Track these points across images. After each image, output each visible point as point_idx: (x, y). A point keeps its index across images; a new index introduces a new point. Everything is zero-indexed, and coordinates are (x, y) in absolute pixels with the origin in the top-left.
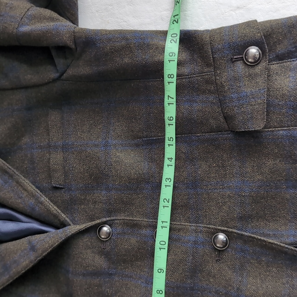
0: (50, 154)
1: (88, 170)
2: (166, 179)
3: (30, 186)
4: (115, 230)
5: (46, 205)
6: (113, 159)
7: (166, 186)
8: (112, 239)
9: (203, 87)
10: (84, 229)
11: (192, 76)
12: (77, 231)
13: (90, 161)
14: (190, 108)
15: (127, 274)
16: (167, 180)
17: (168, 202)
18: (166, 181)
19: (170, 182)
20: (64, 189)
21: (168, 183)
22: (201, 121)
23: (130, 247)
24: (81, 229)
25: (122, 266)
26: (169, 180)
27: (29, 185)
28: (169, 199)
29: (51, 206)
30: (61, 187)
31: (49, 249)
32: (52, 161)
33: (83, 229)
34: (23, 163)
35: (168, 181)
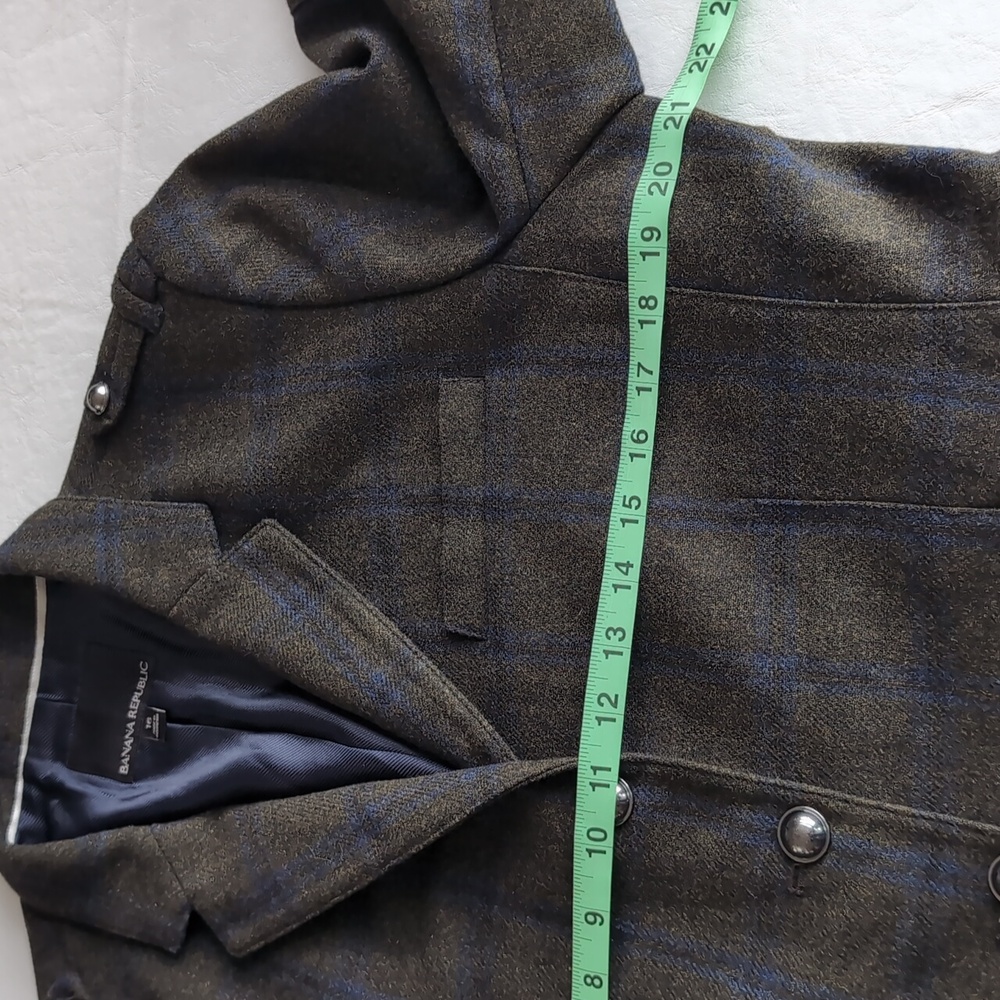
0: (444, 524)
1: (564, 586)
2: (610, 629)
3: (380, 620)
4: (649, 796)
5: (431, 685)
6: (652, 561)
7: (607, 653)
8: (633, 821)
9: (982, 347)
10: (544, 775)
11: (945, 305)
12: (520, 779)
13: (575, 560)
14: (933, 416)
15: (672, 943)
16: (611, 633)
17: (615, 705)
18: (609, 638)
19: (620, 640)
20: (481, 644)
21: (614, 643)
22: (968, 463)
23: (690, 858)
24: (532, 776)
25: (658, 913)
26: (620, 634)
27: (376, 620)
28: (617, 696)
29: (447, 691)
30: (474, 637)
31: (432, 833)
32: (447, 548)
33: (540, 777)
34: (354, 548)
35: (615, 639)
